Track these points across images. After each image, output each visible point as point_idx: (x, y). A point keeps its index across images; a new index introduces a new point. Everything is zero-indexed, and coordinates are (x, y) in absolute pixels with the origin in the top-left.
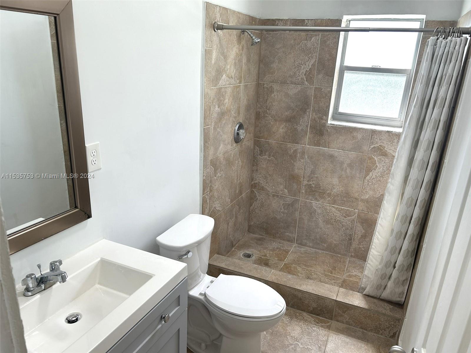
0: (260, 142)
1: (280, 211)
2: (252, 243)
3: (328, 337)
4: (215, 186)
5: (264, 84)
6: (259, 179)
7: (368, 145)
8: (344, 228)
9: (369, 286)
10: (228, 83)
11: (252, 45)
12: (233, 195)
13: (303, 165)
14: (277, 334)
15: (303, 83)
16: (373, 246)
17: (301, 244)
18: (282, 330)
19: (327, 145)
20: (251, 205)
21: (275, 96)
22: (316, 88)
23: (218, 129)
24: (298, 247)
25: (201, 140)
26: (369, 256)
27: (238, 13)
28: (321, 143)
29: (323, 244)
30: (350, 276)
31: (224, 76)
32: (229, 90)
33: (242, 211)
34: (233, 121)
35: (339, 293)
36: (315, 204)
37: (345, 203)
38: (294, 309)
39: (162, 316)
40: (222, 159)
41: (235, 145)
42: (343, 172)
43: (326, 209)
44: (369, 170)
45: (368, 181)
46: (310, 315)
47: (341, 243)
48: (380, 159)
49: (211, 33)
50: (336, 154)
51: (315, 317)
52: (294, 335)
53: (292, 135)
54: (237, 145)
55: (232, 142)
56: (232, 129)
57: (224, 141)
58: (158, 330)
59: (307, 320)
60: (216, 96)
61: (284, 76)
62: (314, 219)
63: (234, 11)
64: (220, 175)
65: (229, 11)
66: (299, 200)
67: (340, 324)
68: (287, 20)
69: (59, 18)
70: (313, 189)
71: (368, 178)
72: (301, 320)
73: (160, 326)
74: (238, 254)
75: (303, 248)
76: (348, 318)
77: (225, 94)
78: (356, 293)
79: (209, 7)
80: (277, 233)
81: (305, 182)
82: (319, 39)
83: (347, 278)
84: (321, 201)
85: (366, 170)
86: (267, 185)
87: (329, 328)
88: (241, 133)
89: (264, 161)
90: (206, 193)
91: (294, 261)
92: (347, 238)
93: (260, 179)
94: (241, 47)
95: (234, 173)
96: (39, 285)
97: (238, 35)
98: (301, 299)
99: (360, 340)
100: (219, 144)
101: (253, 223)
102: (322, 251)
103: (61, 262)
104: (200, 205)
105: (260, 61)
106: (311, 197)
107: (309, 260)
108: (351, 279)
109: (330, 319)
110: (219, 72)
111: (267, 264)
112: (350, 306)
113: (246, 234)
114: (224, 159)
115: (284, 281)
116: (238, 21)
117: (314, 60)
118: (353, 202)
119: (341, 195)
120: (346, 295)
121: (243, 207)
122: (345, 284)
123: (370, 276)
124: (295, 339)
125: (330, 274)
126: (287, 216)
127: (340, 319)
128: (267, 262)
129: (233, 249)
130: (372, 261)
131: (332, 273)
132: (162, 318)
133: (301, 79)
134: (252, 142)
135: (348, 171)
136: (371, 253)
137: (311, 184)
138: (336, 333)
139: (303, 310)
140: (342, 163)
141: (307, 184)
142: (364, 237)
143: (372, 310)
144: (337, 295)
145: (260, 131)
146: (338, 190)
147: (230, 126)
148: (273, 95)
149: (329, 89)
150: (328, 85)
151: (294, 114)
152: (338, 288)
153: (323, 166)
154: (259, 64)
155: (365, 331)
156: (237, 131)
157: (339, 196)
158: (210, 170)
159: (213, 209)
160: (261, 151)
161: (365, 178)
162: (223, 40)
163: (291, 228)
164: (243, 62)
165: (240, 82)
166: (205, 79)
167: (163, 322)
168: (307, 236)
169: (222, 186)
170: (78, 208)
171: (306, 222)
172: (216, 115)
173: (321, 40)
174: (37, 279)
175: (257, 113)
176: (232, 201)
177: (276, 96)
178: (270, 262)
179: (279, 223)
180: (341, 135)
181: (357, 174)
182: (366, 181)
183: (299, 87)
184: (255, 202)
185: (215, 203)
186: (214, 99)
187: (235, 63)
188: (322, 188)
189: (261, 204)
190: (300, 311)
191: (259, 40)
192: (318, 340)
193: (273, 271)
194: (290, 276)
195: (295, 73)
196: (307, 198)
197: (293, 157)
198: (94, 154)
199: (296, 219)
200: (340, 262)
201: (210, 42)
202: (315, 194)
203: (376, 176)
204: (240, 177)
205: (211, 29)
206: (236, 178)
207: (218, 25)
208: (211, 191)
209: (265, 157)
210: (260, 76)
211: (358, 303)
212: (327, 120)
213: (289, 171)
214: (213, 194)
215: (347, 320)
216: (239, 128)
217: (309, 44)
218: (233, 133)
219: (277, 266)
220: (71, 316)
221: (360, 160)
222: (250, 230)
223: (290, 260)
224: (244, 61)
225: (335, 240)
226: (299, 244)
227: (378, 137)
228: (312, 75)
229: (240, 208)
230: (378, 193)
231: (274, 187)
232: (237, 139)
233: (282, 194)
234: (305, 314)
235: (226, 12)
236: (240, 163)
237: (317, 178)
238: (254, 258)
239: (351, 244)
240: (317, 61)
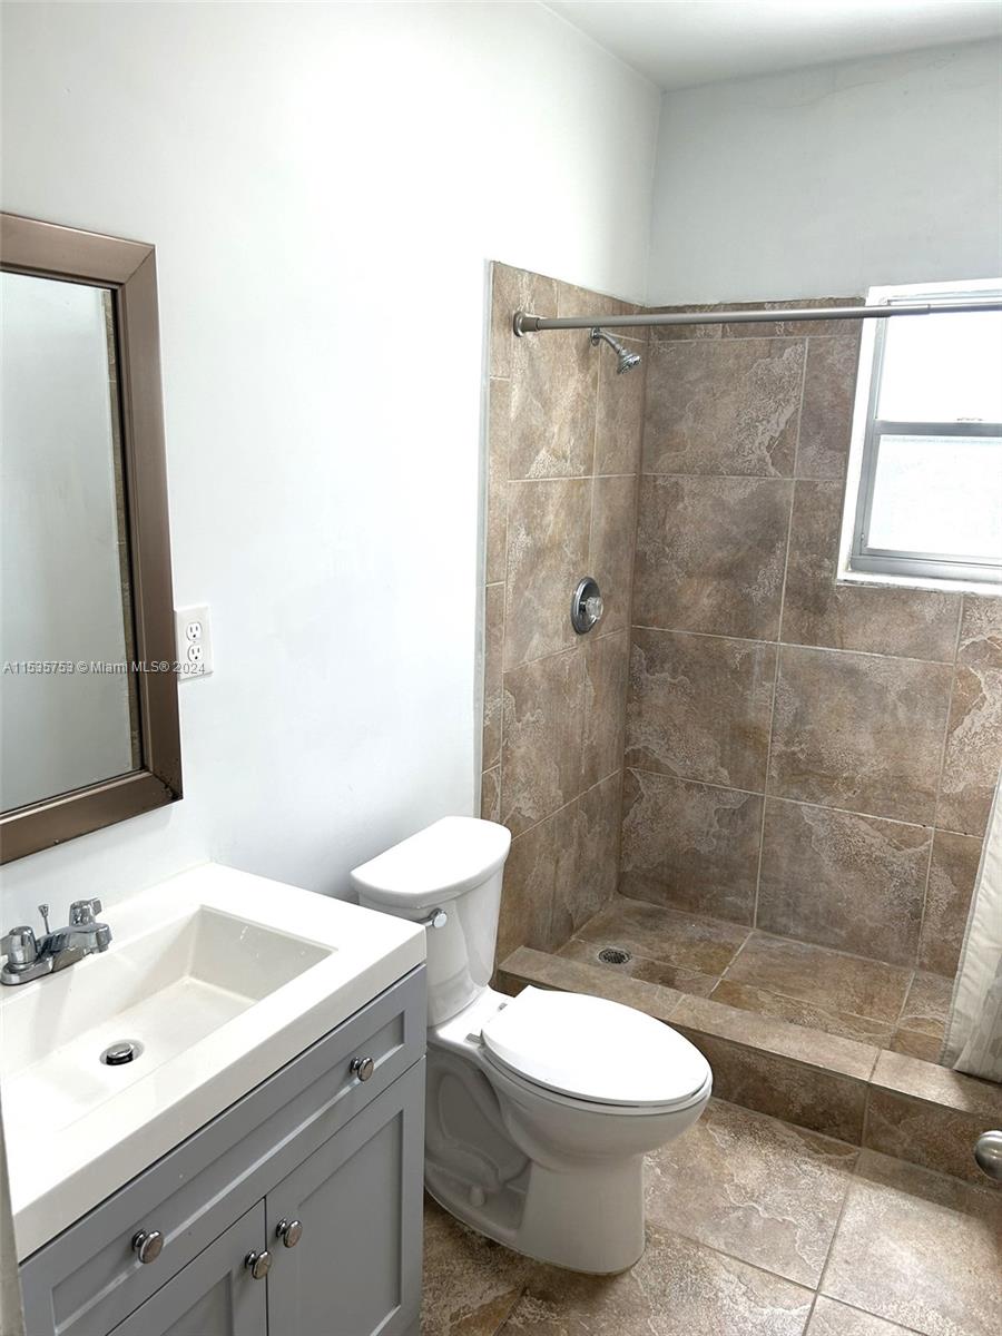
0: (648, 636)
1: (708, 833)
2: (631, 924)
3: (847, 1193)
4: (519, 747)
5: (655, 479)
6: (647, 737)
7: (955, 636)
8: (896, 882)
9: (968, 1043)
10: (553, 470)
11: (619, 372)
12: (571, 778)
13: (771, 698)
14: (692, 1176)
15: (762, 472)
16: (975, 923)
17: (772, 929)
18: (709, 1167)
19: (838, 639)
20: (625, 814)
21: (685, 508)
22: (800, 483)
23: (527, 593)
24: (764, 937)
25: (478, 619)
26: (965, 953)
27: (582, 289)
28: (821, 635)
29: (837, 930)
30: (917, 1022)
31: (543, 452)
32: (557, 491)
33: (599, 829)
34: (570, 574)
35: (878, 1065)
36: (810, 811)
37: (895, 806)
38: (746, 1111)
39: (352, 1063)
40: (537, 675)
41: (575, 639)
42: (886, 716)
43: (841, 826)
44: (961, 710)
45: (961, 741)
46: (793, 1130)
47: (889, 927)
48: (994, 677)
49: (506, 340)
50: (864, 666)
51: (809, 1135)
52: (743, 1182)
53: (737, 614)
54: (582, 641)
55: (565, 629)
56: (567, 596)
57: (543, 626)
58: (340, 1100)
59: (784, 1142)
60: (520, 503)
61: (710, 453)
62: (807, 855)
63: (570, 287)
64: (532, 719)
65: (555, 285)
66: (763, 798)
67: (884, 1158)
68: (716, 305)
69: (123, 292)
70: (802, 766)
71: (959, 732)
72: (765, 1140)
73: (347, 1090)
74: (588, 949)
75: (778, 940)
76: (908, 1140)
77: (547, 499)
78: (933, 1065)
79: (500, 274)
80: (702, 896)
81: (779, 747)
82: (803, 352)
83: (908, 1028)
84: (826, 801)
85: (952, 710)
86: (671, 755)
87: (851, 1167)
88: (591, 607)
89: (659, 690)
90: (494, 765)
91: (750, 974)
92: (906, 912)
93: (650, 738)
94: (589, 379)
95: (574, 717)
96: (39, 958)
97: (582, 347)
98: (765, 1080)
99: (945, 1205)
100: (530, 632)
101: (631, 866)
102: (835, 951)
103: (98, 908)
104: (476, 798)
105: (644, 416)
106: (795, 791)
107: (795, 974)
108: (920, 1031)
109: (854, 1144)
110: (529, 443)
111: (668, 982)
112: (912, 1102)
113: (610, 899)
114: (543, 676)
115: (717, 1025)
116: (581, 310)
117: (791, 409)
118: (918, 803)
119: (882, 783)
120: (900, 1071)
121: (601, 819)
122: (898, 1043)
123: (971, 1013)
124: (747, 1193)
125: (855, 1014)
126: (728, 845)
127: (883, 1142)
128: (671, 976)
129: (573, 938)
130: (974, 967)
131: (861, 1011)
132: (353, 1068)
133: (759, 460)
134: (626, 633)
135: (902, 713)
136: (970, 942)
137: (794, 753)
138: (873, 1184)
139: (775, 1115)
140: (882, 691)
141: (785, 753)
142: (957, 908)
143: (981, 1114)
144: (874, 1069)
145: (646, 605)
146: (875, 768)
147: (560, 586)
148: (681, 506)
149: (836, 485)
150: (833, 475)
151: (740, 554)
152: (877, 1049)
153: (827, 699)
154: (643, 426)
155: (962, 1182)
156: (582, 600)
157: (878, 785)
158: (505, 700)
159: (511, 812)
160: (651, 660)
161: (950, 732)
162: (539, 358)
163: (741, 881)
164: (597, 418)
165: (589, 471)
166: (491, 458)
167: (357, 1081)
168: (788, 905)
169: (540, 749)
170: (148, 770)
171: (784, 863)
172: (520, 555)
173: (809, 356)
174: (36, 943)
175: (636, 555)
176: (567, 796)
177: (690, 508)
178: (680, 977)
179: (708, 868)
180: (876, 611)
181: (928, 721)
182: (955, 742)
183: (753, 484)
184: (635, 805)
185: (520, 796)
186: (515, 512)
187: (574, 421)
188: (827, 763)
189: (652, 813)
190: (767, 1117)
191: (638, 358)
192: (815, 1200)
193: (684, 996)
194: (734, 1013)
195: (740, 445)
196: (785, 794)
197: (742, 674)
198: (195, 632)
199: (755, 857)
200: (889, 981)
201: (504, 362)
202: (807, 780)
203: (983, 725)
204: (590, 730)
205: (506, 330)
206: (579, 731)
207: (525, 318)
208: (506, 760)
209: (663, 675)
210: (642, 457)
211: (936, 1093)
212: (834, 570)
213: (731, 716)
214: (513, 770)
215: (905, 1145)
216: (587, 593)
217: (778, 367)
218: (570, 607)
219: (700, 989)
220: (115, 1047)
221: (934, 680)
222: (623, 886)
223: (739, 973)
224: (600, 413)
225: (871, 918)
226: (765, 928)
227: (983, 614)
228: (787, 449)
229: (591, 820)
230: (991, 776)
231: (688, 763)
232: (581, 624)
233: (713, 782)
234: (778, 1124)
235: (548, 288)
236: (591, 690)
237: (812, 733)
238: (632, 963)
239: (918, 929)
240: (800, 410)
